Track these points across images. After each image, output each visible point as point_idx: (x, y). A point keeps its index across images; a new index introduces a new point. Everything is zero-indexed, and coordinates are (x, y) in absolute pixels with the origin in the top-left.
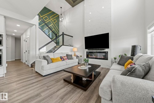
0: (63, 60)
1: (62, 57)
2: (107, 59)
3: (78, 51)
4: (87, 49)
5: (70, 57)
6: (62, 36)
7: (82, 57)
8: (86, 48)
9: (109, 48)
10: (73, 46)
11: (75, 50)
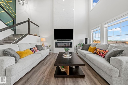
0: (35, 52)
1: (32, 49)
2: (72, 47)
3: (46, 41)
4: (57, 40)
5: (40, 48)
6: (27, 23)
7: (50, 47)
8: (55, 39)
9: (73, 39)
10: (39, 36)
11: (44, 40)
